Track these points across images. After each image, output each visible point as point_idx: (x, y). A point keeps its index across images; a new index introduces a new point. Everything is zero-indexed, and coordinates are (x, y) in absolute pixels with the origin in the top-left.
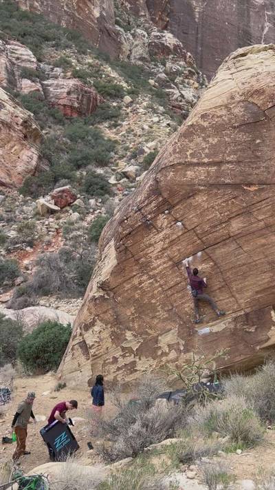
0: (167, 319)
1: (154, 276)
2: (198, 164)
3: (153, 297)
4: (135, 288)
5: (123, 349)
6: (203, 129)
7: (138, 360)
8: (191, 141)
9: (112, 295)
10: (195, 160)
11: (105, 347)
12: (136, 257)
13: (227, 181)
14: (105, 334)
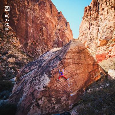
0: (63, 93)
1: (60, 83)
2: (70, 59)
3: (60, 89)
4: (55, 87)
5: (51, 103)
6: (71, 52)
7: (55, 105)
8: (69, 54)
9: (48, 89)
10: (70, 58)
11: (45, 104)
12: (56, 79)
13: (76, 63)
14: (46, 100)
